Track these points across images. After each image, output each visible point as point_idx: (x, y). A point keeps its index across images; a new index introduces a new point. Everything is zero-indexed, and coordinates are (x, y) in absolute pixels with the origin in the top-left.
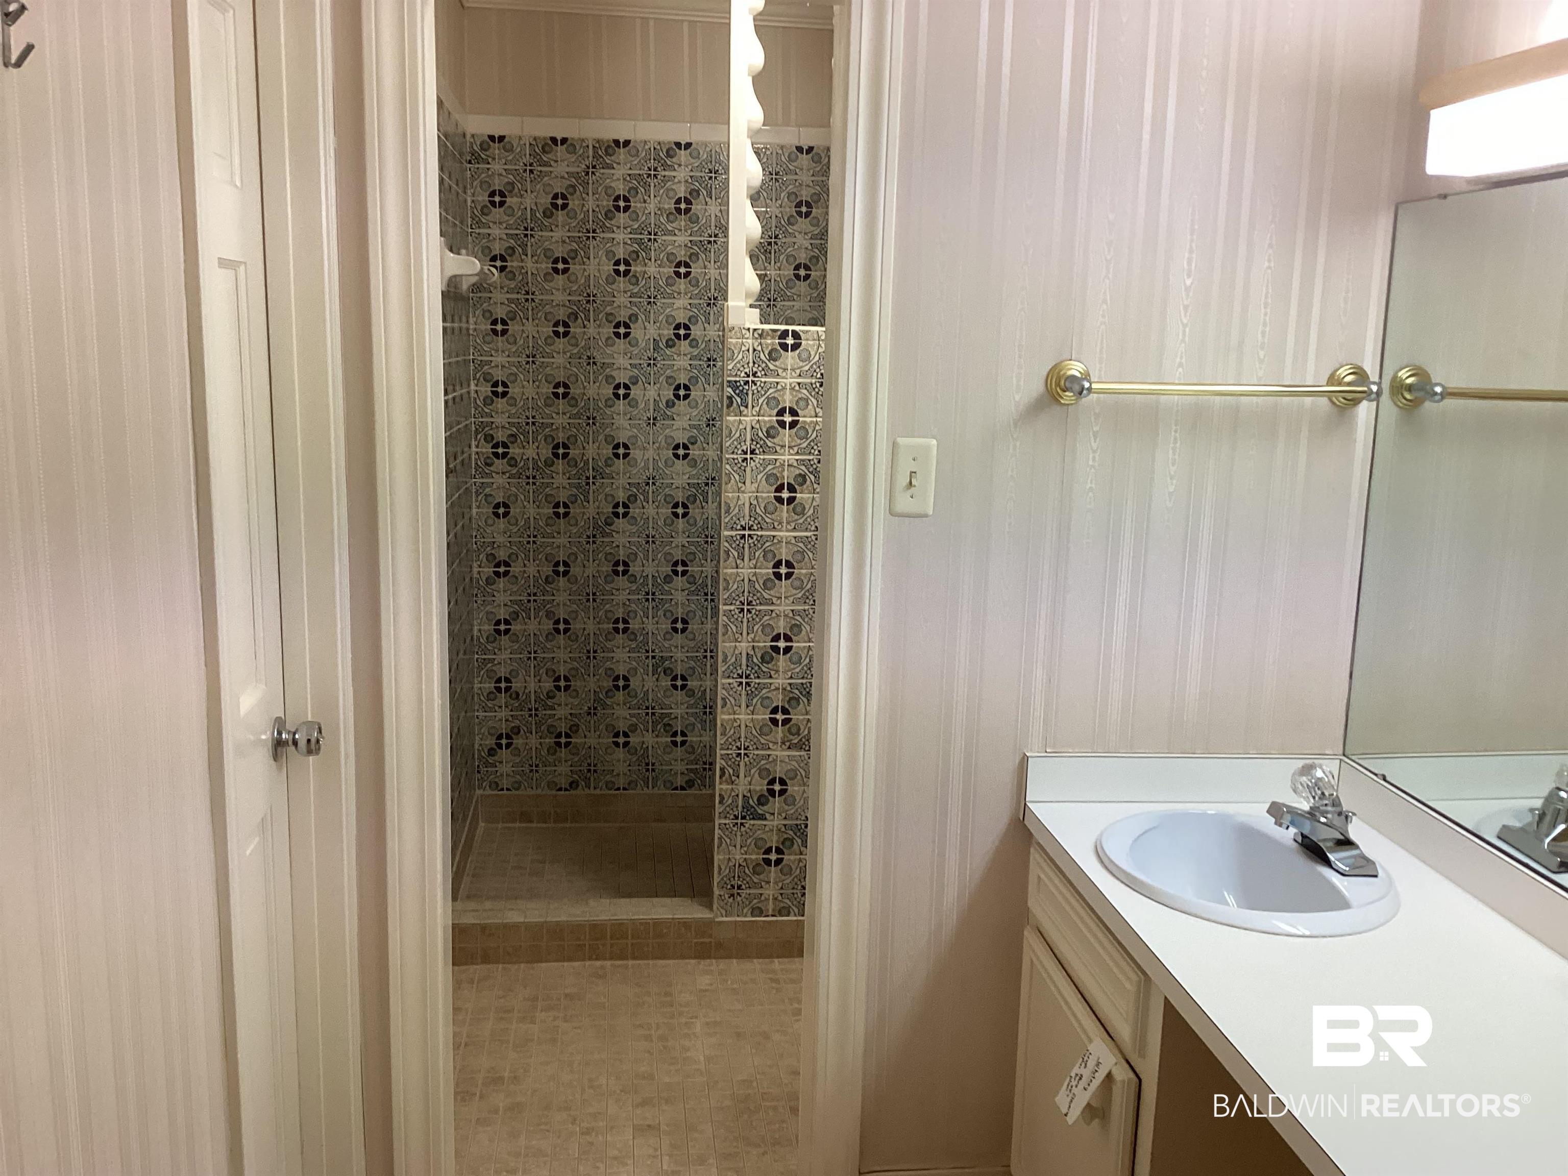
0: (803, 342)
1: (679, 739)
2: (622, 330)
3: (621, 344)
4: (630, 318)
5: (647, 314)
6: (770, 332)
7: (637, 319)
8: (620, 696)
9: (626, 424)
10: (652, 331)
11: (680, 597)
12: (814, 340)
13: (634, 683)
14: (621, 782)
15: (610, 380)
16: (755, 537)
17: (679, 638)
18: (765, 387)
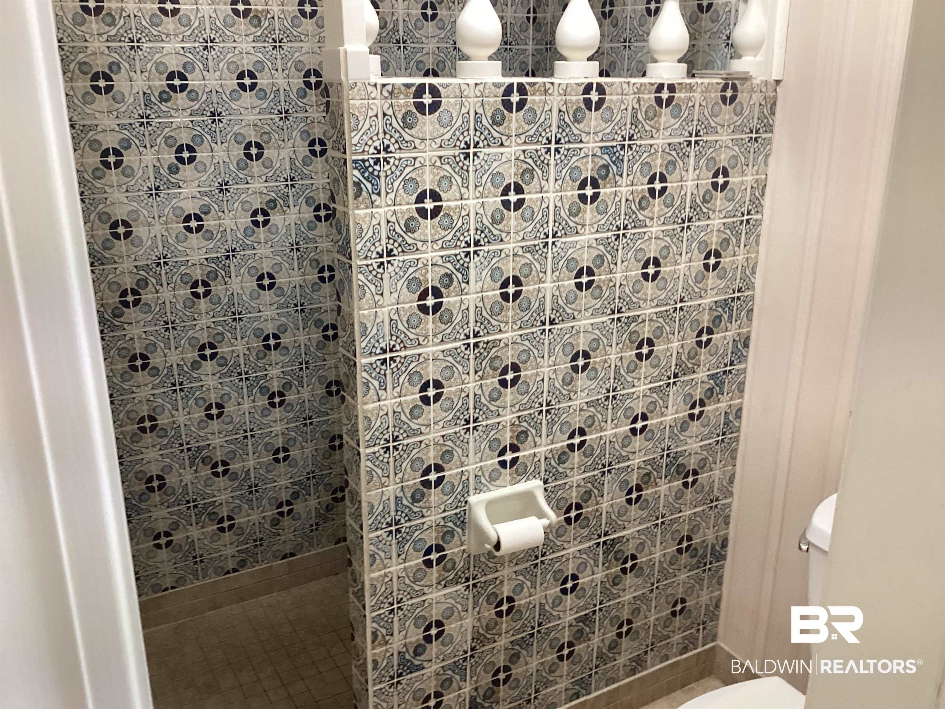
0: (443, 100)
1: (226, 524)
2: (102, 83)
3: (103, 101)
4: (110, 68)
5: (131, 61)
6: (403, 88)
7: (119, 68)
8: (156, 497)
9: (122, 197)
10: (140, 83)
11: (210, 382)
12: (456, 97)
13: (171, 480)
14: (169, 581)
15: (95, 146)
16: (398, 359)
17: (215, 425)
18: (401, 165)
